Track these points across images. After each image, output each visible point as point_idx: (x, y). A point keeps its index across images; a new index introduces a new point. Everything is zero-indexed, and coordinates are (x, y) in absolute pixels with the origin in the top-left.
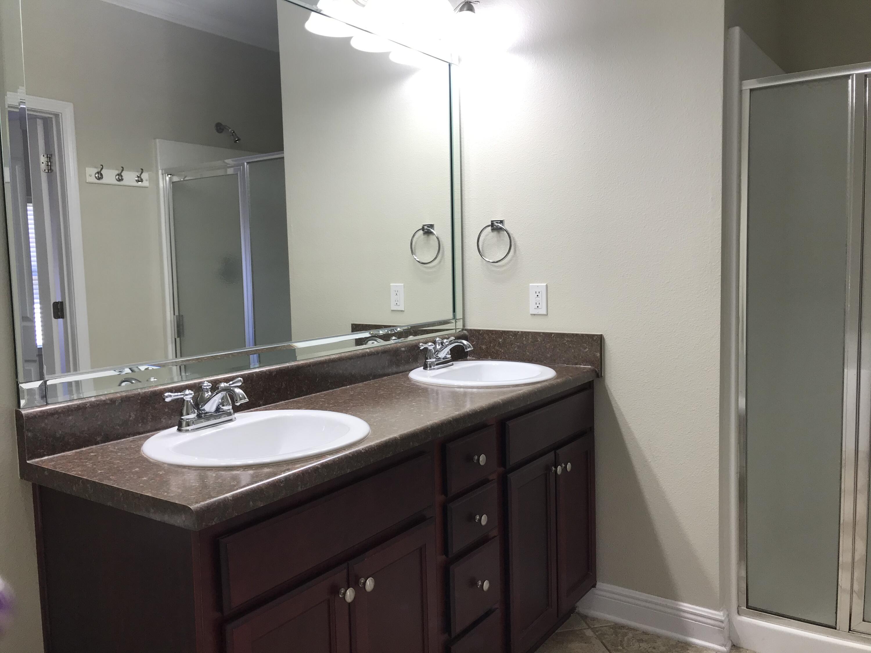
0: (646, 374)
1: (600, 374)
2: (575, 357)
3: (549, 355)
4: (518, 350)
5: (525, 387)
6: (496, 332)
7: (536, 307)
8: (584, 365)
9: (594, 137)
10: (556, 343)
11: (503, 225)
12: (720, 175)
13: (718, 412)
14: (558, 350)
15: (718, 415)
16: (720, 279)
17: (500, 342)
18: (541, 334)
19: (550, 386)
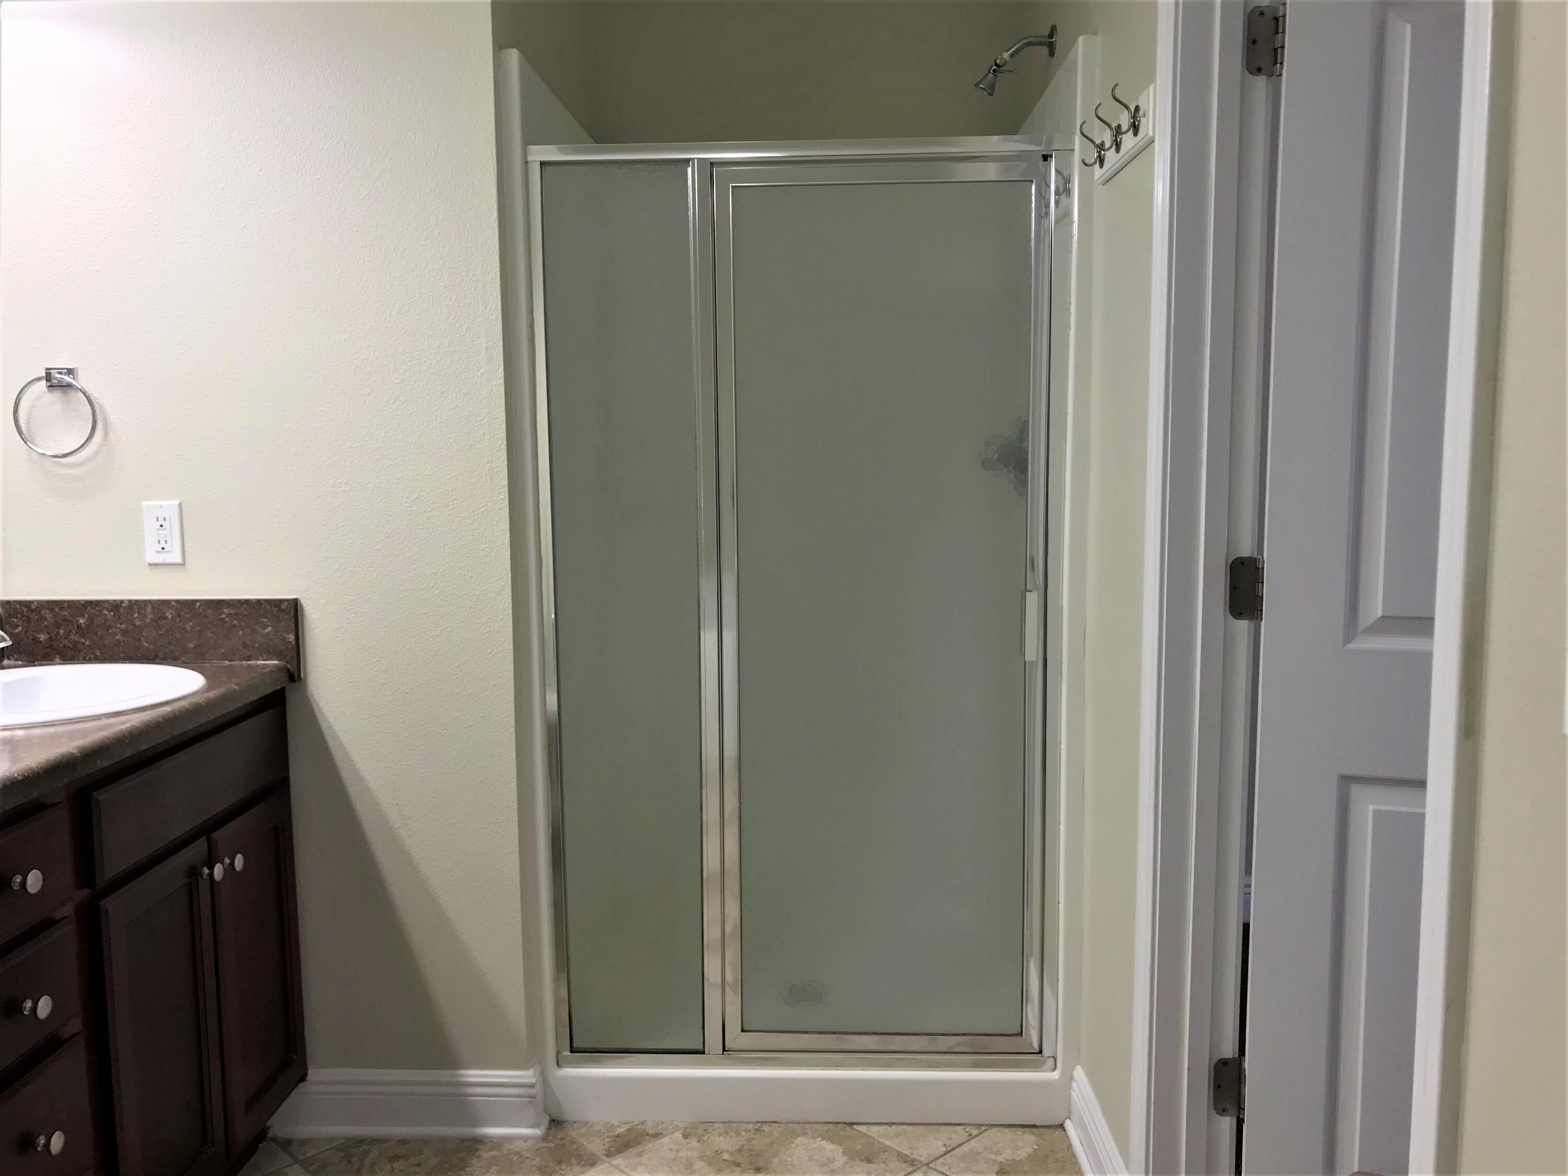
0: (384, 668)
1: (296, 675)
2: (245, 646)
3: (191, 646)
4: (124, 638)
5: (136, 715)
6: (71, 603)
7: (160, 550)
8: (264, 660)
9: (263, 216)
10: (205, 620)
11: (74, 378)
12: (498, 307)
13: (513, 724)
14: (209, 635)
15: (513, 729)
16: (507, 492)
17: (81, 624)
18: (173, 604)
19: (192, 708)
